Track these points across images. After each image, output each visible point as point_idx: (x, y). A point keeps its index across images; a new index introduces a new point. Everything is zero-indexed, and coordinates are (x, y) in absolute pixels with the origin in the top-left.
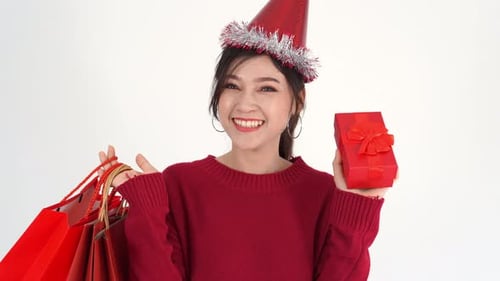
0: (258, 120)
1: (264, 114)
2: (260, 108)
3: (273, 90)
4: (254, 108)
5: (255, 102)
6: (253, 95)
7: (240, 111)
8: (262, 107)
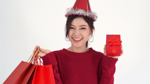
0: (81, 38)
1: (82, 36)
2: (81, 35)
3: (85, 29)
4: (79, 35)
5: (79, 33)
6: (79, 30)
7: (75, 36)
8: (82, 34)
